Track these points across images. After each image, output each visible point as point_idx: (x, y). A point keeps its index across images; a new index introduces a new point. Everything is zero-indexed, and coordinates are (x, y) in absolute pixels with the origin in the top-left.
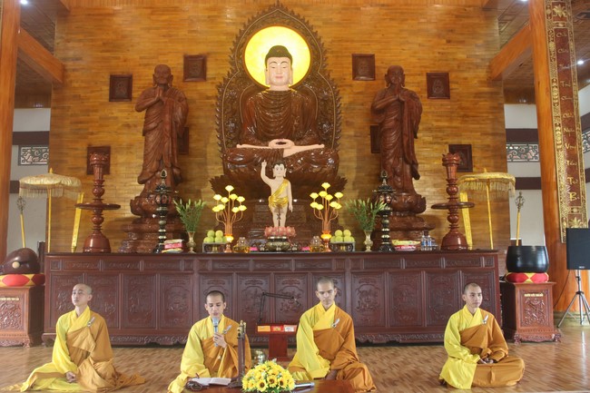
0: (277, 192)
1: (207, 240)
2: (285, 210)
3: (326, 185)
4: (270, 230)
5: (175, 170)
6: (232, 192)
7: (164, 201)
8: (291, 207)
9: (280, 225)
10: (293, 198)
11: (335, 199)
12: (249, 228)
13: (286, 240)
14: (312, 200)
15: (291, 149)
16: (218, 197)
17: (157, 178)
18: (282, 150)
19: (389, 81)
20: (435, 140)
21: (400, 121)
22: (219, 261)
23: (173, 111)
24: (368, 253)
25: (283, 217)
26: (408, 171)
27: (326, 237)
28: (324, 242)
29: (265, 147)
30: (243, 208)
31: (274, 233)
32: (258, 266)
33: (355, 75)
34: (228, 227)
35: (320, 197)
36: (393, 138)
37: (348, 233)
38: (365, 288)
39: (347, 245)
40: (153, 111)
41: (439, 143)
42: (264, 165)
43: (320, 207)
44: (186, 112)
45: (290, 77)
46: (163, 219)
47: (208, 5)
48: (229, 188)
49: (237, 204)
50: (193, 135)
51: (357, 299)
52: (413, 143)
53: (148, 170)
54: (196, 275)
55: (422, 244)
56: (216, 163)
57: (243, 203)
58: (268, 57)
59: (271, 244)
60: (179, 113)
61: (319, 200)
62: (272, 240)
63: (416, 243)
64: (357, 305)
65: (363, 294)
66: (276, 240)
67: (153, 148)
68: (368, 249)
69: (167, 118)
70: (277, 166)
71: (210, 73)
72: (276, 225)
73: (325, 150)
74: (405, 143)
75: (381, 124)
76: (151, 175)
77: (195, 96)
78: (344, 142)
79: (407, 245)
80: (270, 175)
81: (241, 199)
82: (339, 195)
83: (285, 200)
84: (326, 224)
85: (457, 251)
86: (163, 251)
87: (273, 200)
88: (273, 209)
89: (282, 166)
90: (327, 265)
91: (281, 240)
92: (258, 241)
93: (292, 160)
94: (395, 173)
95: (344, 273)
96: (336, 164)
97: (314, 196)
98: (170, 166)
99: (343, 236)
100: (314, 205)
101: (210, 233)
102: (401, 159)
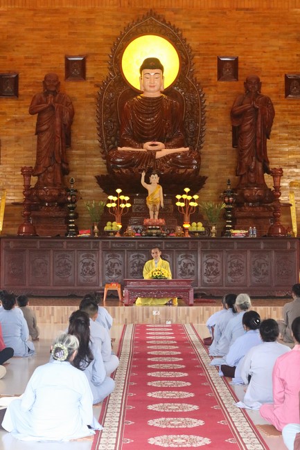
0: (152, 194)
1: (107, 228)
2: (158, 207)
3: (187, 190)
4: (147, 221)
5: (64, 165)
6: (121, 194)
7: (73, 200)
8: (162, 205)
9: (154, 218)
10: (164, 193)
11: (193, 200)
12: (130, 217)
13: (159, 229)
14: (177, 200)
15: (162, 151)
16: (111, 198)
17: (49, 172)
18: (155, 152)
19: (247, 89)
20: (290, 136)
21: (254, 125)
22: (116, 242)
23: (62, 115)
24: (213, 238)
25: (157, 213)
26: (260, 168)
27: (187, 226)
28: (184, 230)
29: (141, 150)
30: (128, 205)
31: (150, 223)
32: (141, 245)
33: (220, 76)
34: (118, 217)
35: (182, 198)
36: (248, 139)
37: (200, 224)
38: (210, 261)
39: (199, 232)
40: (45, 116)
41: (293, 139)
42: (143, 174)
43: (182, 205)
44: (72, 114)
45: (162, 84)
46: (72, 212)
47: (86, 8)
48: (119, 191)
49: (124, 202)
50: (75, 130)
51: (205, 267)
52: (265, 143)
53: (42, 166)
54: (101, 251)
55: (249, 232)
56: (95, 156)
57: (128, 202)
58: (143, 68)
59: (149, 231)
60: (67, 116)
61: (182, 200)
62: (149, 229)
63: (245, 232)
64: (205, 272)
65: (209, 264)
66: (152, 229)
67: (46, 147)
68: (214, 236)
69: (58, 120)
70: (152, 176)
71: (89, 74)
72: (152, 217)
73: (190, 152)
74: (258, 145)
75: (239, 127)
76: (44, 169)
77: (76, 94)
78: (208, 139)
79: (239, 233)
80: (148, 181)
81: (127, 198)
82: (196, 197)
83: (158, 200)
84: (187, 218)
85: (277, 238)
86: (79, 236)
87: (149, 199)
88: (150, 206)
89: (156, 175)
90: (186, 246)
91: (156, 229)
92: (136, 227)
93: (163, 161)
94: (249, 170)
95: (197, 251)
96: (198, 165)
97: (178, 197)
98: (60, 162)
99: (197, 226)
100: (178, 204)
101: (109, 223)
102: (254, 158)
